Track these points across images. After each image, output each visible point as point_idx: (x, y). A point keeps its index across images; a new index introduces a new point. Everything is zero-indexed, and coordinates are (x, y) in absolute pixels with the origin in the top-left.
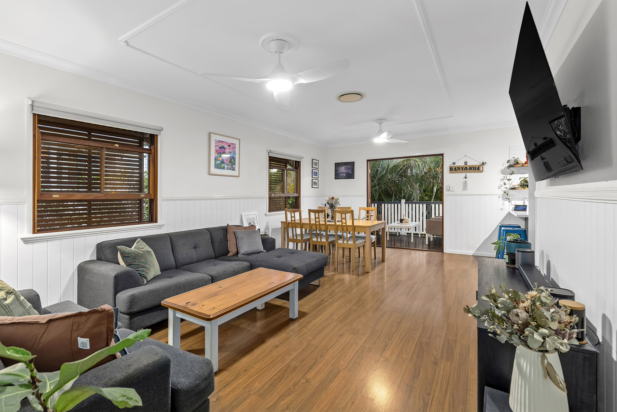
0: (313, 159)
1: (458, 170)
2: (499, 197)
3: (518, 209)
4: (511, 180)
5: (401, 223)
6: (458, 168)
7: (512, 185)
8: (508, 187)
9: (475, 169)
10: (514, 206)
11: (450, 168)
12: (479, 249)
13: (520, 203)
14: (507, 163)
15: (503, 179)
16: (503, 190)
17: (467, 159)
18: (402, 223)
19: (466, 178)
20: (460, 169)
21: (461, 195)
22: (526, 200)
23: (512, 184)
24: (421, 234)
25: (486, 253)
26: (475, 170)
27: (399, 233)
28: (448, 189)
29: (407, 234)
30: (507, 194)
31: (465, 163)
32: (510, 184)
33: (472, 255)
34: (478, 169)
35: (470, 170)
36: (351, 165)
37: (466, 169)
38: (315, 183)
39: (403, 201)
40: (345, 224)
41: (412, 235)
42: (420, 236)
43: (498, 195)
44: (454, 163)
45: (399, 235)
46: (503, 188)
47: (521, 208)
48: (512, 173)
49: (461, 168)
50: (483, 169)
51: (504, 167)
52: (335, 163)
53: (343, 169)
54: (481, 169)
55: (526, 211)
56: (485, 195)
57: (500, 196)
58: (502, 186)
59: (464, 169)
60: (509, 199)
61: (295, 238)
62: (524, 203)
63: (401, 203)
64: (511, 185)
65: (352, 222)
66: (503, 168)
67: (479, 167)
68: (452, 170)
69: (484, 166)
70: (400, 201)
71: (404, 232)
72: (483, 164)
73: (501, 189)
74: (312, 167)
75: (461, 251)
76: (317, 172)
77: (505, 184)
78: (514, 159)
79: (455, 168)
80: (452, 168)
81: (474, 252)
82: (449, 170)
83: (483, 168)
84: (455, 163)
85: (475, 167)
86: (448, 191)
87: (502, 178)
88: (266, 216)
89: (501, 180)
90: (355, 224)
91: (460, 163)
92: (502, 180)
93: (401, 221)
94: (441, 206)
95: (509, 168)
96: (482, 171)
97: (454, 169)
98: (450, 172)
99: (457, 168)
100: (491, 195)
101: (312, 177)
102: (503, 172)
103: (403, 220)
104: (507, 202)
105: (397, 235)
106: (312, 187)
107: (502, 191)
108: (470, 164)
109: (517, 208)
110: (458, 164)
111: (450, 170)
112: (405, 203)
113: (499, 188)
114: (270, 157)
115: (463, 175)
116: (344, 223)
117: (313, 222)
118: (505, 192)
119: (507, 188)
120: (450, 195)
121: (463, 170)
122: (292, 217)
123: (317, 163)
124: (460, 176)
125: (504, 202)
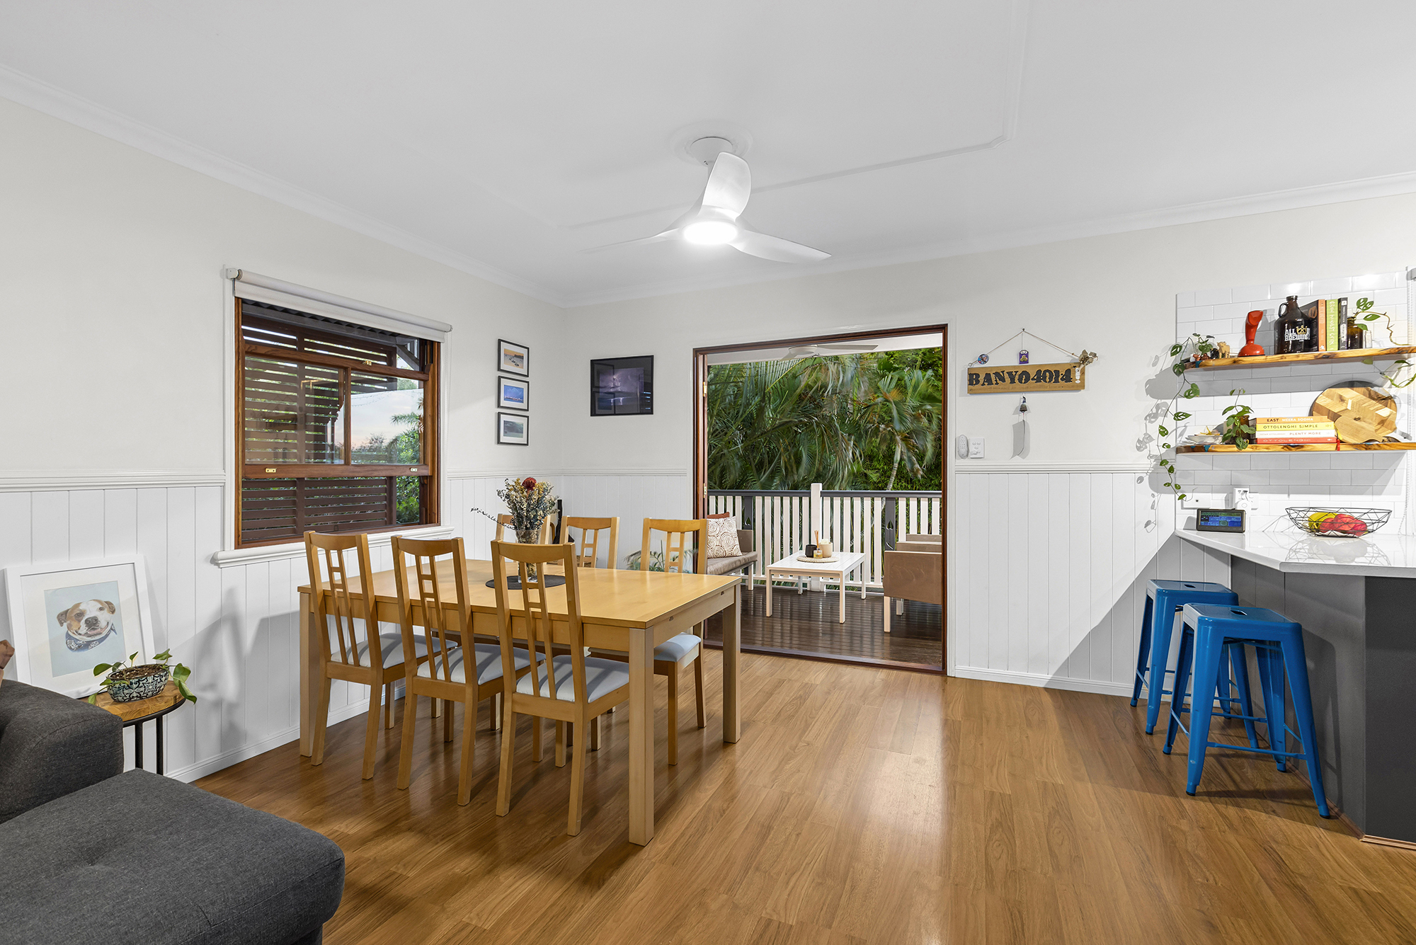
0: (500, 341)
1: (997, 384)
2: (1141, 480)
3: (1210, 523)
4: (1187, 416)
5: (809, 559)
6: (997, 374)
7: (1186, 435)
8: (1172, 440)
9: (1057, 376)
10: (1194, 514)
11: (970, 375)
12: (1067, 666)
13: (1216, 501)
14: (1172, 354)
15: (1155, 416)
16: (1156, 452)
17: (1027, 344)
18: (812, 557)
19: (1023, 409)
20: (1003, 380)
21: (1008, 472)
22: (1237, 489)
23: (1184, 431)
24: (868, 589)
25: (1091, 681)
26: (1057, 381)
27: (805, 585)
28: (964, 451)
29: (829, 587)
30: (1171, 470)
31: (1021, 355)
32: (1179, 431)
33: (1046, 689)
34: (1068, 377)
35: (1038, 380)
36: (643, 367)
37: (1025, 376)
38: (512, 429)
39: (817, 488)
40: (539, 610)
41: (843, 592)
42: (864, 596)
43: (1134, 472)
44: (983, 359)
45: (805, 591)
46: (1155, 448)
47: (1223, 518)
48: (1192, 392)
49: (1006, 376)
50: (1082, 379)
51: (1157, 370)
52: (592, 362)
53: (616, 382)
54: (1078, 378)
55: (1242, 532)
56: (1090, 472)
57: (1144, 475)
58: (1149, 438)
59: (1017, 377)
60: (1178, 487)
61: (351, 660)
62: (1229, 500)
63: (809, 495)
64: (1181, 435)
65: (569, 602)
66: (1152, 373)
67: (1068, 371)
68: (978, 382)
69: (1089, 369)
70: (809, 487)
71: (819, 584)
72: (1085, 359)
73: (1146, 452)
74: (499, 369)
75: (1006, 672)
76: (522, 390)
77: (1163, 431)
78: (1196, 340)
79: (988, 376)
80: (978, 375)
81: (1050, 676)
82: (967, 382)
83: (1083, 373)
84: (987, 357)
85: (1057, 372)
86: (962, 457)
87: (1149, 412)
88: (218, 564)
89: (1146, 419)
90: (585, 611)
91: (1005, 359)
92: (1151, 417)
93: (810, 551)
94: (936, 504)
95: (1178, 373)
96: (1082, 386)
97: (983, 380)
98: (971, 392)
99: (993, 377)
100: (1112, 472)
101: (499, 406)
102: (1154, 388)
103: (815, 548)
104: (1168, 499)
105: (797, 591)
106: (499, 442)
107: (1150, 457)
108: (1041, 357)
109: (1205, 520)
110: (993, 362)
111: (971, 383)
112: (823, 495)
113: (1138, 449)
114: (241, 302)
115: (1014, 399)
116: (535, 605)
117: (413, 593)
118: (1163, 463)
119: (1169, 446)
120: (970, 472)
121: (1013, 381)
122: (331, 570)
123: (522, 357)
124: (1004, 403)
125: (1156, 499)
